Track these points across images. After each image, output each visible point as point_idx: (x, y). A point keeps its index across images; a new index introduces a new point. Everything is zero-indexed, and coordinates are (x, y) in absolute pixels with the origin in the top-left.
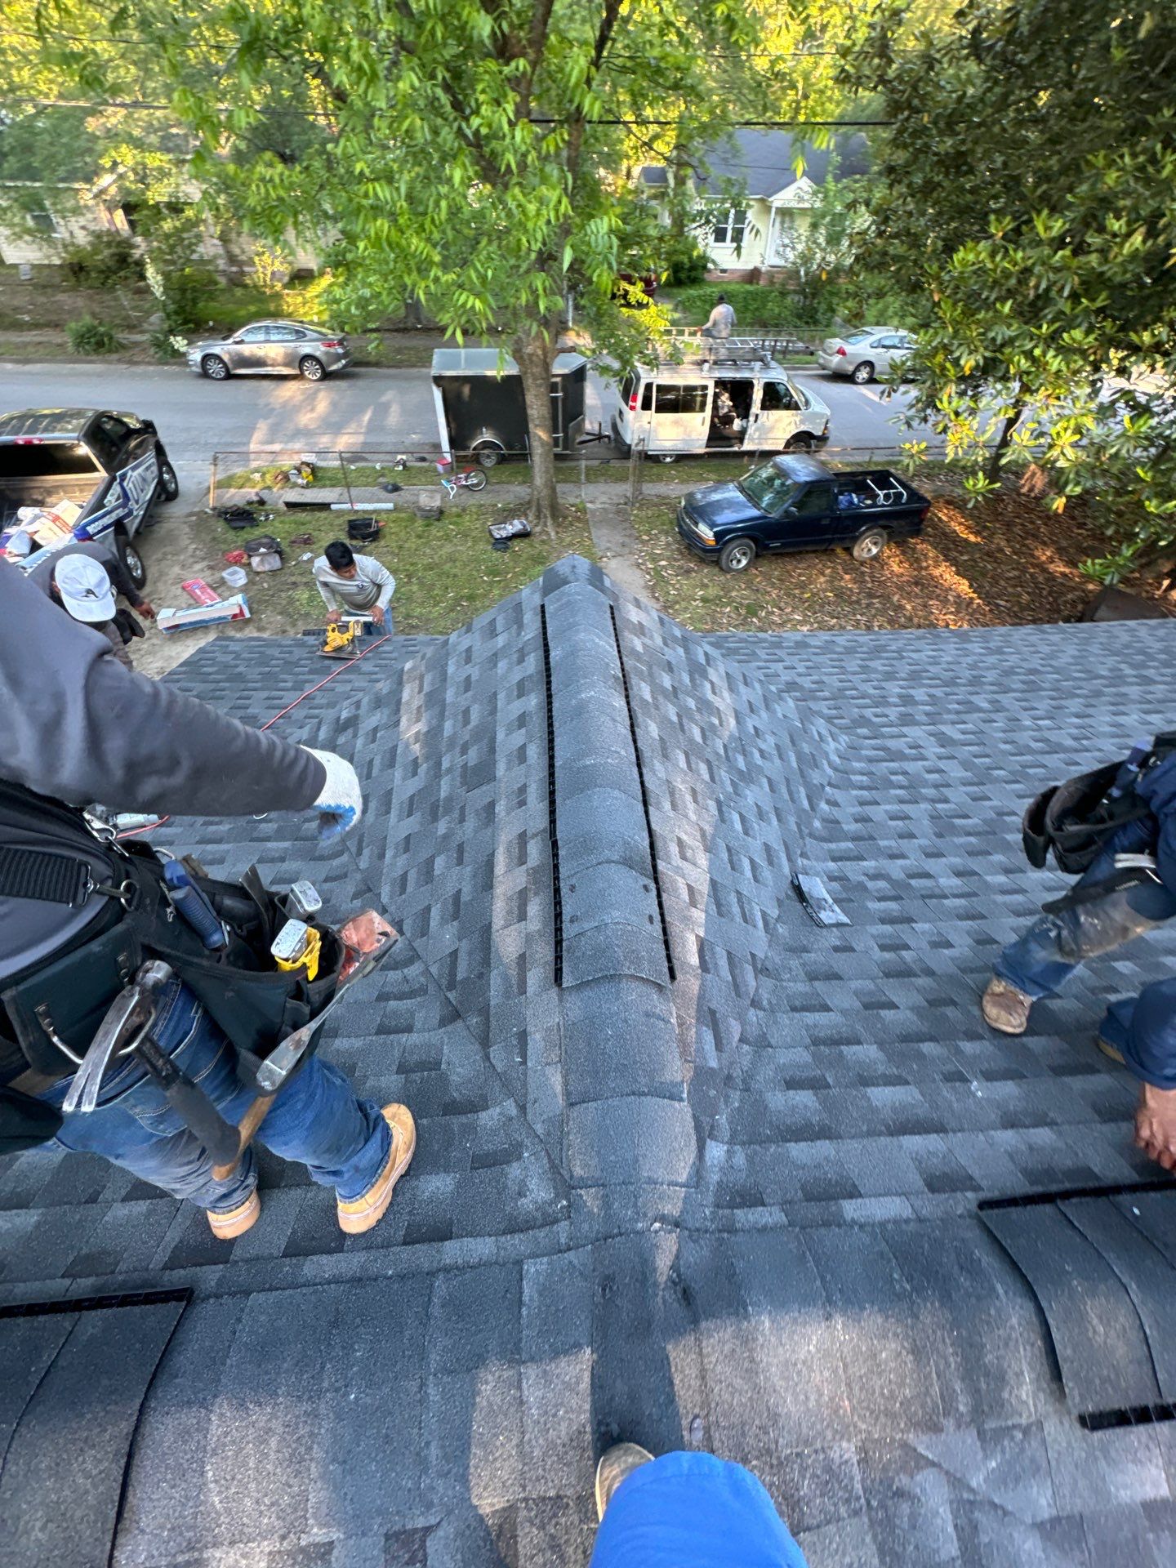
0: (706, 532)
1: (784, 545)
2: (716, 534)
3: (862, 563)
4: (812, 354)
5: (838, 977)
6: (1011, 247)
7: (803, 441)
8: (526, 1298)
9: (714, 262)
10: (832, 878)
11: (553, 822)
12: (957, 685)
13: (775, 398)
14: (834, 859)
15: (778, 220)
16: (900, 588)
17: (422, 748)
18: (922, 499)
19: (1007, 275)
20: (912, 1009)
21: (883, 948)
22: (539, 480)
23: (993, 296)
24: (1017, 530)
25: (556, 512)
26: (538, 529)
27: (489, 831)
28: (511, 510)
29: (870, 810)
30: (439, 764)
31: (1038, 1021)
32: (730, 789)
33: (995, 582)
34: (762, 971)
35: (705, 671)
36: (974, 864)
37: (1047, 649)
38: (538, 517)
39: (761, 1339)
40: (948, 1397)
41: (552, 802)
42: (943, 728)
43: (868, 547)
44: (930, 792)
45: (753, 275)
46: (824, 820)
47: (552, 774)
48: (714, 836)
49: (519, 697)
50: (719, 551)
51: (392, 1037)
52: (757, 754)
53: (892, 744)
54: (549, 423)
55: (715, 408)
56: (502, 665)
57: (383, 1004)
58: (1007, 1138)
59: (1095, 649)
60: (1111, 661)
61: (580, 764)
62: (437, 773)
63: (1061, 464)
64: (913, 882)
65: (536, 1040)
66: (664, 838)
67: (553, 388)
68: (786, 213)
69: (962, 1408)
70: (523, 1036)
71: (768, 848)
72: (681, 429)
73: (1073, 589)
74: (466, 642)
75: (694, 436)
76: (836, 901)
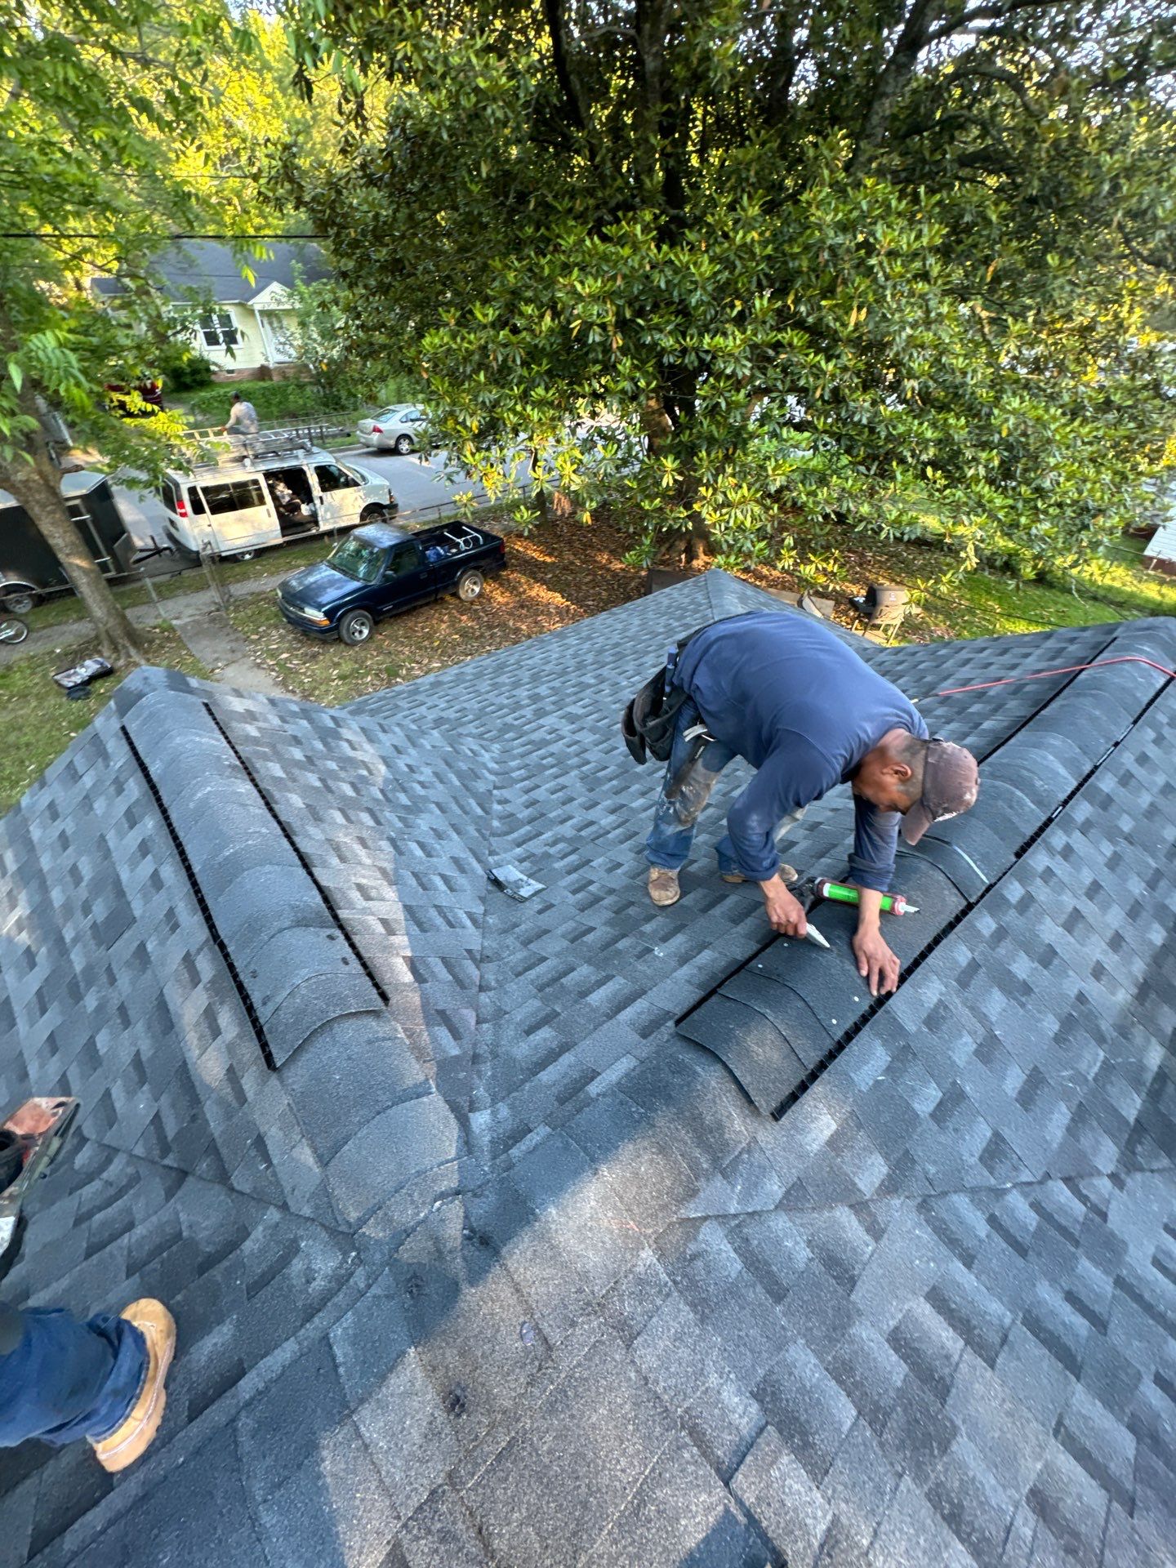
0: (315, 615)
1: (395, 607)
2: (326, 614)
3: (472, 603)
4: (349, 435)
5: (546, 932)
6: (464, 331)
7: (373, 512)
8: (340, 1359)
9: (215, 364)
10: (521, 861)
11: (212, 927)
12: (568, 673)
13: (331, 479)
14: (519, 845)
15: (266, 322)
16: (511, 614)
17: (30, 934)
18: (495, 538)
19: (470, 353)
20: (605, 924)
21: (574, 892)
22: (98, 611)
23: (469, 370)
24: (577, 544)
25: (136, 639)
26: (121, 662)
27: (149, 972)
28: (75, 652)
29: (535, 794)
30: (60, 939)
31: (686, 883)
32: (400, 825)
33: (579, 589)
34: (480, 960)
35: (337, 733)
36: (621, 799)
37: (620, 626)
38: (116, 649)
39: (553, 1226)
40: (694, 1166)
41: (205, 909)
42: (568, 709)
43: (470, 588)
44: (575, 761)
45: (263, 373)
46: (501, 818)
47: (194, 884)
48: (396, 870)
49: (131, 827)
50: (337, 628)
51: (108, 1248)
52: (418, 787)
53: (535, 736)
54: (83, 548)
55: (275, 499)
56: (99, 806)
57: (84, 1226)
58: (686, 971)
59: (651, 615)
60: (663, 621)
61: (220, 859)
62: (61, 948)
63: (573, 488)
64: (583, 833)
65: (274, 1135)
66: (340, 889)
67: (74, 511)
68: (268, 314)
69: (705, 1166)
70: (260, 1142)
71: (456, 861)
72: (248, 526)
73: (632, 578)
74: (45, 798)
75: (265, 528)
76: (530, 876)
